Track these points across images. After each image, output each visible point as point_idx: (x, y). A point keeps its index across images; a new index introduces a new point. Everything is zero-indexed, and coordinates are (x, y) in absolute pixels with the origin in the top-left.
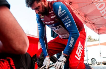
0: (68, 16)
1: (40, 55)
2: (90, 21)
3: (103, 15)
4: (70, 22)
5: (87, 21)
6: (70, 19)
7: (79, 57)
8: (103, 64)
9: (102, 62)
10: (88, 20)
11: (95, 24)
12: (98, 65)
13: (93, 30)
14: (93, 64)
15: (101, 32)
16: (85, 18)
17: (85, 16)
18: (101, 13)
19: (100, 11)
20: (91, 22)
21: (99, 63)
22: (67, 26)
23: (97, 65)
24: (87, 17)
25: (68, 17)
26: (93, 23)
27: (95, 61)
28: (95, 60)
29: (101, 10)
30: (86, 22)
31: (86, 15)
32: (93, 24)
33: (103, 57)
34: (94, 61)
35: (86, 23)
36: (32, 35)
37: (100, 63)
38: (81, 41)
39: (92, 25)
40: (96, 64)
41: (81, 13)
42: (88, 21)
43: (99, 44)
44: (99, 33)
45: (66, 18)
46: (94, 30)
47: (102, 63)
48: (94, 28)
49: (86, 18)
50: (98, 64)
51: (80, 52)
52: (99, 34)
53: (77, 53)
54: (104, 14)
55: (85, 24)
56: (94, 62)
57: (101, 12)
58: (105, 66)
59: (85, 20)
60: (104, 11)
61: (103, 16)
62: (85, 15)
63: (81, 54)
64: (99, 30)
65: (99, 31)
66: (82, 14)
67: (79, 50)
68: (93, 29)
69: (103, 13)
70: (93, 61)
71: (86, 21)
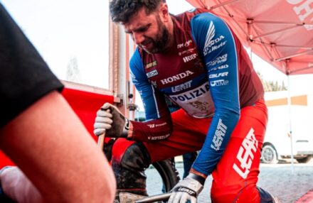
0: (226, 55)
1: (121, 156)
2: (262, 38)
3: (302, 18)
4: (227, 73)
5: (256, 37)
6: (227, 66)
7: (245, 169)
8: (295, 161)
9: (295, 153)
10: (256, 35)
11: (277, 44)
12: (281, 162)
13: (271, 64)
14: (266, 159)
15: (294, 69)
16: (249, 27)
17: (248, 23)
18: (298, 13)
19: (295, 8)
20: (264, 40)
21: (283, 157)
22: (213, 83)
23: (277, 161)
24: (254, 24)
25: (224, 58)
26: (273, 41)
27: (274, 151)
28: (272, 149)
29: (298, 5)
30: (252, 41)
31: (252, 19)
32: (272, 44)
33: (298, 141)
34: (270, 150)
35: (252, 44)
36: (94, 87)
37: (289, 157)
38: (254, 129)
39: (269, 48)
40: (275, 161)
41: (237, 13)
42: (259, 36)
43: (287, 99)
44: (289, 71)
45: (220, 59)
46: (273, 63)
47: (295, 158)
48: (274, 56)
49: (251, 27)
50: (280, 158)
51: (249, 157)
52: (287, 74)
53: (239, 156)
54: (306, 15)
55: (249, 45)
56: (270, 155)
57: (297, 10)
58: (302, 167)
59: (249, 32)
60: (305, 6)
61: (304, 24)
62: (248, 19)
63: (250, 162)
64: (288, 61)
65: (289, 64)
66: (240, 17)
67: (245, 151)
68: (272, 60)
69: (303, 12)
70: (268, 151)
71: (251, 37)
